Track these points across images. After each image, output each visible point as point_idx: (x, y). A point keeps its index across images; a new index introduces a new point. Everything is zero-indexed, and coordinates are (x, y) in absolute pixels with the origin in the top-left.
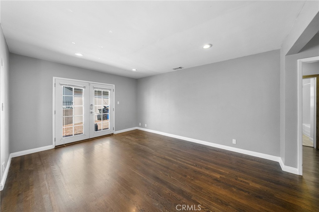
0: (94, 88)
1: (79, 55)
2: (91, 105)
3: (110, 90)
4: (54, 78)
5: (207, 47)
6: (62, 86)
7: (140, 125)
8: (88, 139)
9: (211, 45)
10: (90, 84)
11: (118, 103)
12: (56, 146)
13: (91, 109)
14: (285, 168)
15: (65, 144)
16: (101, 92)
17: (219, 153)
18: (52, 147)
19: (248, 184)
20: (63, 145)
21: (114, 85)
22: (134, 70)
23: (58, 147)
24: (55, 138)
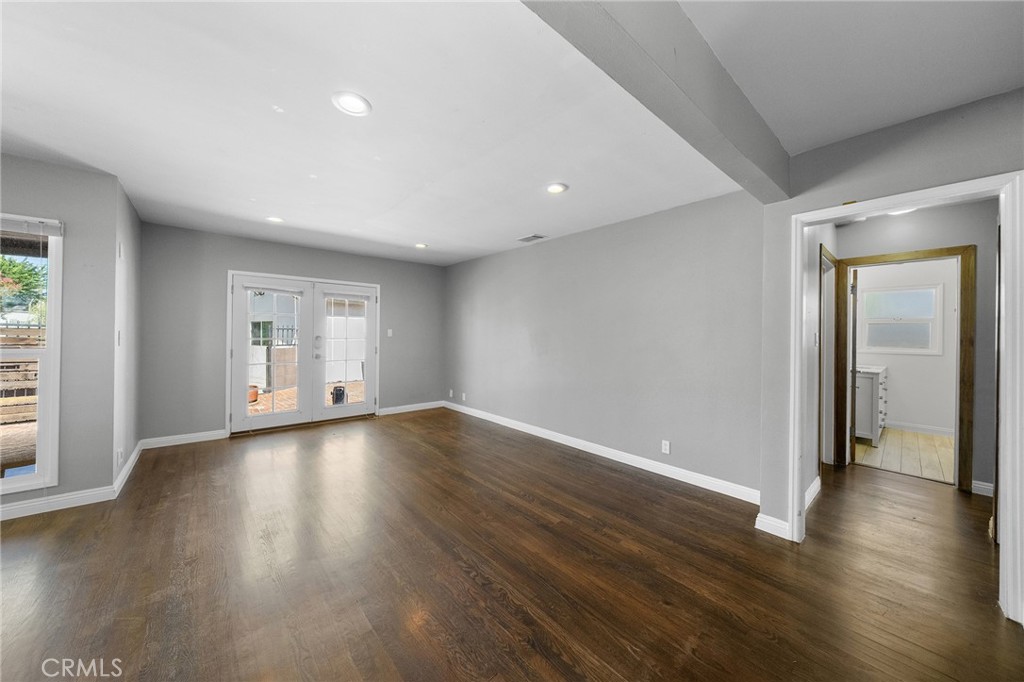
0: (325, 294)
1: (275, 220)
2: (317, 337)
3: (368, 298)
4: (230, 273)
5: (555, 189)
6: (249, 292)
7: (451, 395)
8: (309, 423)
9: (566, 187)
10: (314, 283)
11: (390, 332)
12: (232, 434)
13: (317, 348)
14: (764, 523)
15: (253, 431)
16: (344, 305)
17: (613, 475)
18: (224, 434)
19: (617, 541)
20: (248, 431)
21: (378, 286)
22: (421, 246)
23: (235, 436)
24: (231, 415)
